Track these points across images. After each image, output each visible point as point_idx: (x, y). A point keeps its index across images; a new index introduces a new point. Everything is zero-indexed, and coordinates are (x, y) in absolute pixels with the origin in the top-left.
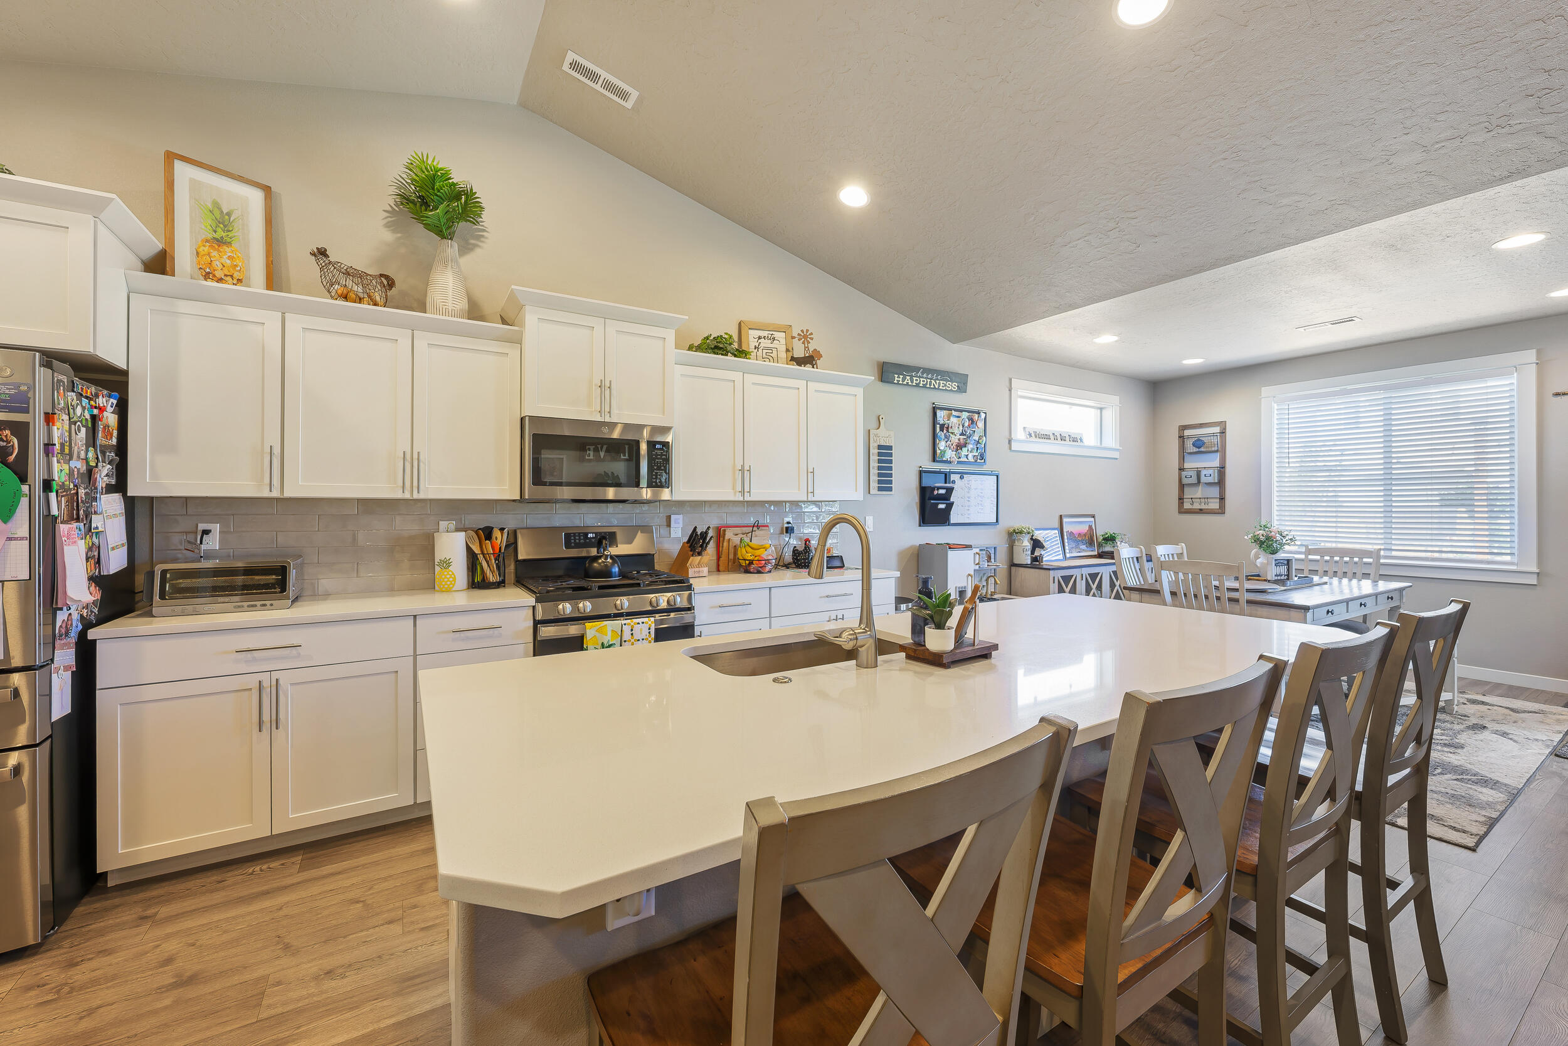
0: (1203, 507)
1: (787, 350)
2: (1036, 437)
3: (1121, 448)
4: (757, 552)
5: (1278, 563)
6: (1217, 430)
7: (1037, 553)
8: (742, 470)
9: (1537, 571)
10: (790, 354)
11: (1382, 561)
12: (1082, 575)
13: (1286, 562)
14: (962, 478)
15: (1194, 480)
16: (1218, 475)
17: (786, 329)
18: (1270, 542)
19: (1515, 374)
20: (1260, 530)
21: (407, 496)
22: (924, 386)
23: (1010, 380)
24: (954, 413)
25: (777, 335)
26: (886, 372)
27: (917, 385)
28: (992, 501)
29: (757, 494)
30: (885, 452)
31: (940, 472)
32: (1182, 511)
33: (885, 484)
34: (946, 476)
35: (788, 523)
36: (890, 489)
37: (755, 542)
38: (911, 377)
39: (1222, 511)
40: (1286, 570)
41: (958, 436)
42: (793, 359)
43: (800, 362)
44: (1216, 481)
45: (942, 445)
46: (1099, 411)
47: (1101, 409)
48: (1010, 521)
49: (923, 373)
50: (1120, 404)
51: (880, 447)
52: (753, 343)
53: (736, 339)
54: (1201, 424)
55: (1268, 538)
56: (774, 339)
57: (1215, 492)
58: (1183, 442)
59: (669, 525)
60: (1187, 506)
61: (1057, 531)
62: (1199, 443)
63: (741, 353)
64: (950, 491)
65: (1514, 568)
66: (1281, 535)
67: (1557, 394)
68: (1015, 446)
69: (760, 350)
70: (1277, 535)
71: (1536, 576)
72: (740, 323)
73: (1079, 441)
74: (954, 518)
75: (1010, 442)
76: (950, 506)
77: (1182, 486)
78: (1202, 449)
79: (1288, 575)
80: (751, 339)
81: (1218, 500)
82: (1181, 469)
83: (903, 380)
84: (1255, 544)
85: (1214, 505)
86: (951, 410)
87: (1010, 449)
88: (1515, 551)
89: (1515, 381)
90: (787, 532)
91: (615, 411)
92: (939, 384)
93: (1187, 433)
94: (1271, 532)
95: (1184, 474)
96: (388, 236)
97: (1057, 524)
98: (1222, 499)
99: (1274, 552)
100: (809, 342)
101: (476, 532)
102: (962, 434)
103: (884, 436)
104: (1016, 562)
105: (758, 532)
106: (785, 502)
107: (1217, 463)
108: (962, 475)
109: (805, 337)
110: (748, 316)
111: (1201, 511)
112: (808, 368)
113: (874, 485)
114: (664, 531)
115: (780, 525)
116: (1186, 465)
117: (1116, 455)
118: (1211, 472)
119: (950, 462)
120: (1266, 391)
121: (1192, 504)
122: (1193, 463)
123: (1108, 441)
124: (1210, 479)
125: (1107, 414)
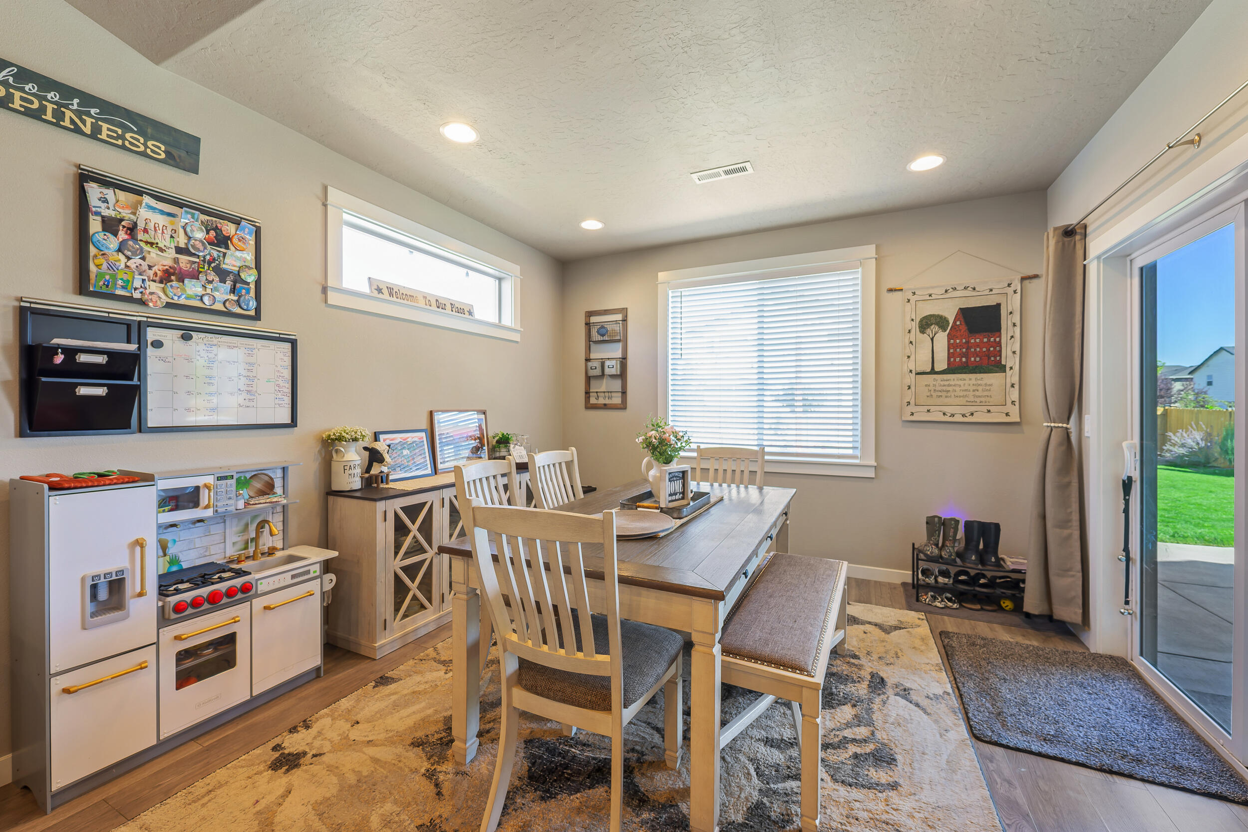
0: (607, 401)
2: (391, 294)
3: (522, 330)
5: (672, 478)
6: (619, 317)
7: (375, 471)
9: (875, 464)
12: (443, 499)
13: (681, 475)
15: (599, 372)
16: (620, 367)
18: (664, 448)
19: (860, 270)
20: (652, 430)
22: (42, 118)
24: (147, 199)
28: (278, 385)
31: (102, 319)
32: (589, 406)
34: (126, 330)
39: (623, 406)
40: (681, 486)
41: (172, 253)
44: (619, 373)
45: (114, 261)
46: (497, 281)
47: (500, 280)
49: (42, 88)
50: (521, 275)
54: (605, 310)
55: (662, 442)
57: (617, 385)
58: (590, 329)
60: (593, 400)
61: (423, 434)
62: (602, 331)
64: (133, 358)
65: (857, 461)
66: (676, 437)
67: (890, 290)
68: (333, 297)
70: (671, 437)
71: (874, 468)
73: (467, 313)
75: (325, 290)
76: (132, 389)
77: (588, 379)
78: (606, 338)
79: (683, 493)
81: (620, 394)
82: (588, 360)
84: (646, 450)
85: (617, 400)
86: (139, 193)
87: (326, 301)
88: (858, 445)
89: (859, 276)
92: (101, 128)
93: (594, 319)
94: (664, 433)
95: (590, 364)
97: (424, 425)
98: (624, 393)
99: (668, 461)
102: (182, 252)
104: (335, 487)
107: (619, 354)
108: (183, 332)
111: (605, 407)
116: (592, 356)
117: (516, 337)
118: (613, 362)
120: (662, 276)
121: (597, 398)
122: (598, 353)
123: (508, 320)
124: (613, 371)
125: (507, 286)
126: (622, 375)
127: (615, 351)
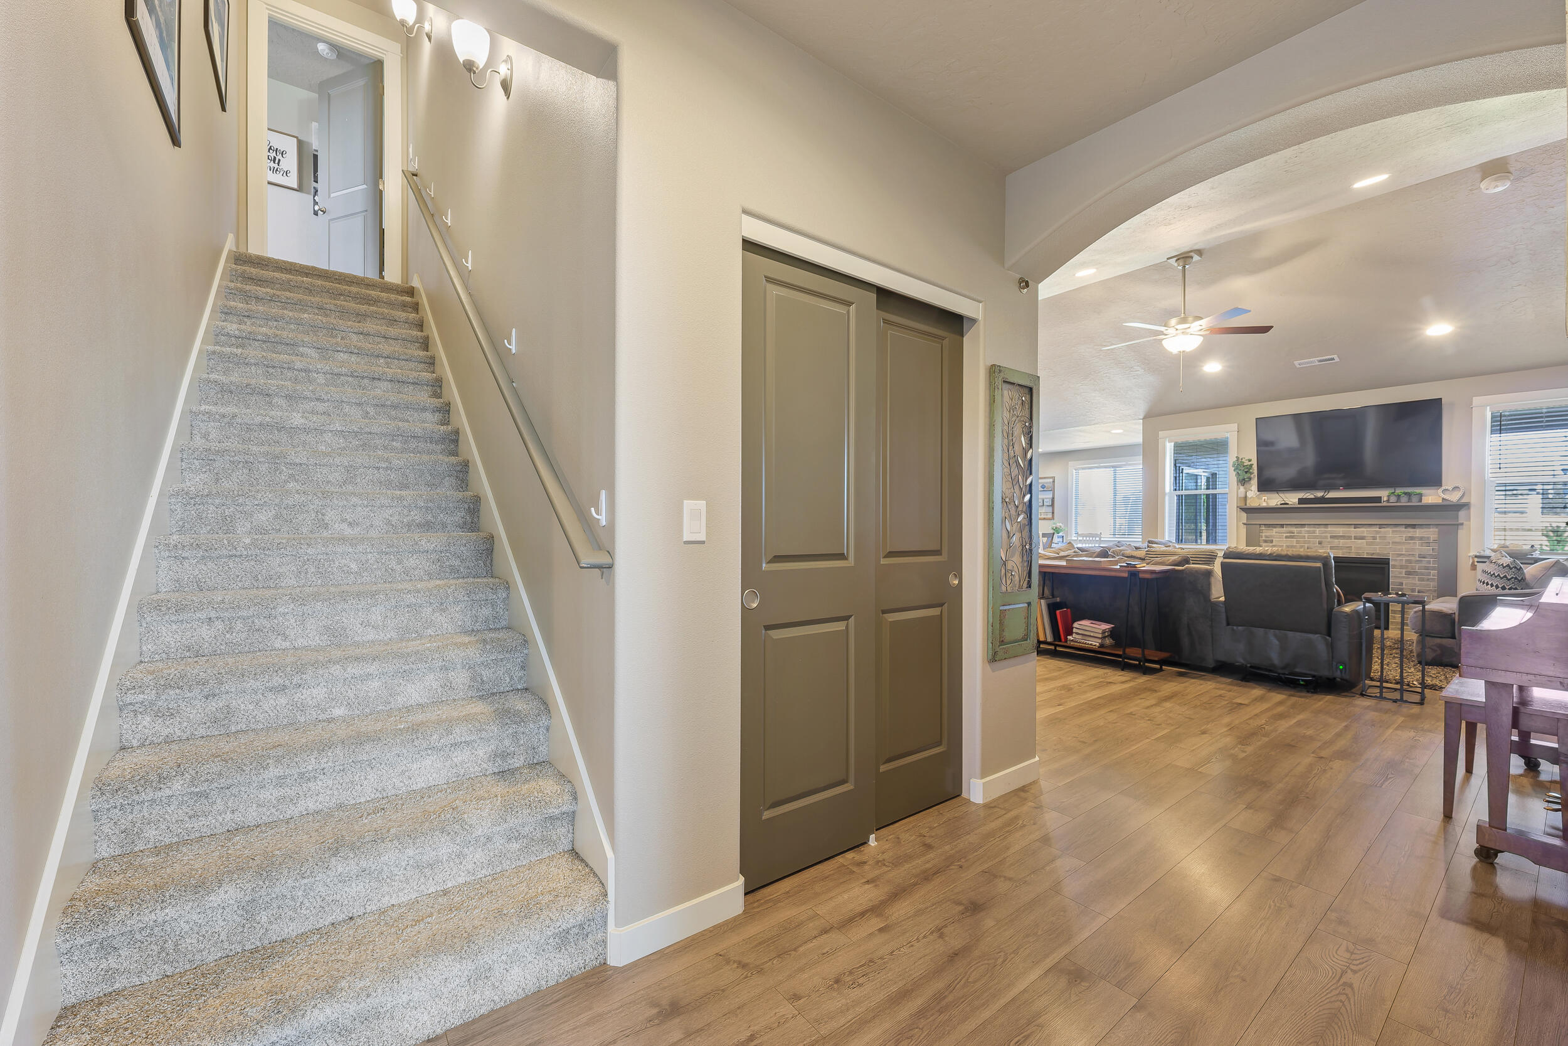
6: (1051, 480)
11: (1102, 539)
15: (1041, 504)
16: (1051, 501)
57: (1050, 509)
85: (1050, 516)
120: (1071, 464)
124: (1048, 504)
126: (1053, 505)
127: (1049, 495)
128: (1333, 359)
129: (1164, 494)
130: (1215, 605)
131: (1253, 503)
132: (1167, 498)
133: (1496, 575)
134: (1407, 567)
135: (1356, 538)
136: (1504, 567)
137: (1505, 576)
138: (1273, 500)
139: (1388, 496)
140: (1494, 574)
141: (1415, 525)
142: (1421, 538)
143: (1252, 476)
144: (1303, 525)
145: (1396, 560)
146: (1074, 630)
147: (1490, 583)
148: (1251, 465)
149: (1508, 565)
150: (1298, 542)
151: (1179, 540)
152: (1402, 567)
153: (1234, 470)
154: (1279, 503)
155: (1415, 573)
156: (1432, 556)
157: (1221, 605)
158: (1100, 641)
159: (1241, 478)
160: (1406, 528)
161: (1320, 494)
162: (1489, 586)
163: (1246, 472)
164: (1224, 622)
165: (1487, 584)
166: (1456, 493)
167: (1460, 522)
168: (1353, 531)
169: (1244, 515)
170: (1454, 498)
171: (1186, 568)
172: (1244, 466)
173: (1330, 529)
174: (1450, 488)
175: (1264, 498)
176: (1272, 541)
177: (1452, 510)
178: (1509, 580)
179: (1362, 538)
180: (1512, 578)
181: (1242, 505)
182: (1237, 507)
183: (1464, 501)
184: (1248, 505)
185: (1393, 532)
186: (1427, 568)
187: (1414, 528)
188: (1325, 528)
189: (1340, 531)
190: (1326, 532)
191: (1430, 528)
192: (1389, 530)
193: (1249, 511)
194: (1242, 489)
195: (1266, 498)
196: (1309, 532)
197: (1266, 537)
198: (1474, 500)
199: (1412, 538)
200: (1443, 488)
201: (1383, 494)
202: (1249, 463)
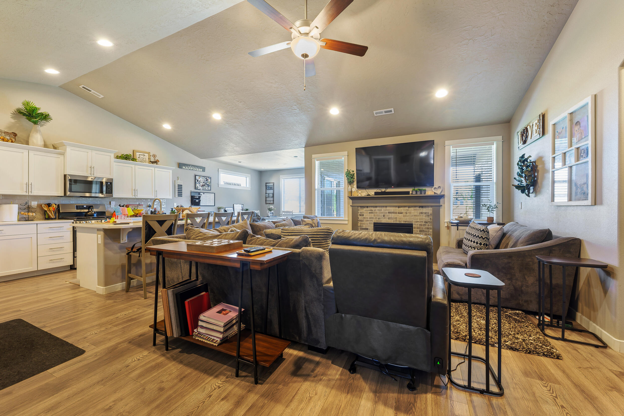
0: (270, 202)
1: (149, 159)
2: (226, 184)
3: (251, 188)
4: (139, 211)
6: (272, 184)
8: (135, 190)
10: (150, 160)
11: (293, 214)
14: (204, 194)
15: (268, 196)
16: (273, 195)
17: (149, 153)
21: (27, 194)
22: (192, 170)
23: (218, 169)
25: (145, 154)
26: (180, 165)
27: (190, 169)
28: (213, 200)
29: (139, 196)
30: (180, 187)
31: (197, 192)
32: (266, 204)
33: (180, 194)
34: (199, 193)
35: (149, 204)
36: (182, 196)
37: (138, 209)
38: (188, 167)
42: (150, 161)
43: (153, 162)
45: (198, 185)
47: (246, 178)
48: (218, 205)
49: (191, 166)
50: (251, 176)
51: (178, 185)
52: (138, 156)
53: (132, 156)
54: (270, 183)
56: (144, 155)
57: (272, 199)
58: (266, 187)
59: (110, 204)
60: (267, 202)
62: (269, 187)
63: (134, 159)
64: (200, 197)
68: (220, 186)
69: (140, 158)
72: (133, 151)
73: (240, 186)
74: (201, 204)
75: (218, 185)
76: (200, 201)
77: (266, 198)
78: (270, 189)
80: (137, 155)
82: (266, 193)
83: (186, 168)
84: (268, 209)
85: (272, 202)
86: (200, 176)
87: (218, 187)
90: (149, 207)
91: (95, 174)
92: (197, 169)
93: (267, 184)
96: (13, 121)
97: (232, 207)
98: (273, 201)
100: (155, 157)
101: (45, 205)
102: (203, 182)
103: (179, 182)
105: (139, 206)
106: (148, 199)
108: (204, 193)
109: (154, 156)
110: (136, 148)
111: (269, 204)
112: (155, 165)
113: (177, 195)
114: (109, 206)
115: (147, 205)
117: (250, 190)
118: (271, 194)
119: (200, 190)
120: (281, 176)
122: (268, 192)
123: (248, 186)
124: (271, 196)
125: (248, 179)
126: (273, 197)
127: (271, 191)
128: (391, 111)
129: (315, 190)
130: (327, 290)
131: (355, 195)
132: (316, 192)
133: (477, 236)
134: (420, 228)
135: (399, 213)
136: (481, 231)
137: (482, 237)
138: (363, 193)
139: (412, 191)
140: (475, 235)
141: (423, 206)
142: (425, 213)
143: (354, 180)
144: (376, 207)
145: (415, 224)
146: (200, 323)
147: (473, 241)
148: (354, 174)
149: (483, 230)
150: (374, 215)
151: (322, 214)
152: (418, 228)
153: (346, 177)
154: (366, 195)
155: (423, 231)
156: (430, 222)
157: (332, 291)
158: (221, 336)
159: (349, 181)
160: (419, 208)
161: (383, 190)
162: (472, 242)
163: (352, 178)
164: (334, 310)
165: (471, 241)
166: (439, 190)
167: (441, 204)
168: (397, 210)
169: (351, 201)
170: (438, 192)
171: (303, 251)
172: (350, 174)
173: (388, 208)
174: (437, 187)
175: (359, 192)
176: (363, 215)
177: (438, 198)
178: (483, 239)
179: (401, 213)
180: (485, 237)
181: (350, 195)
182: (348, 197)
183: (442, 194)
184: (352, 195)
185: (414, 210)
186: (428, 228)
187: (423, 208)
188: (386, 208)
189: (392, 209)
190: (386, 210)
191: (429, 208)
192: (412, 209)
193: (353, 199)
194: (350, 187)
195: (360, 192)
196: (379, 210)
197: (361, 213)
198: (446, 194)
199: (422, 213)
200: (434, 187)
201: (410, 190)
202: (353, 173)
